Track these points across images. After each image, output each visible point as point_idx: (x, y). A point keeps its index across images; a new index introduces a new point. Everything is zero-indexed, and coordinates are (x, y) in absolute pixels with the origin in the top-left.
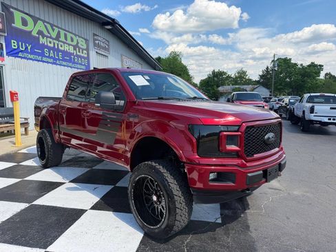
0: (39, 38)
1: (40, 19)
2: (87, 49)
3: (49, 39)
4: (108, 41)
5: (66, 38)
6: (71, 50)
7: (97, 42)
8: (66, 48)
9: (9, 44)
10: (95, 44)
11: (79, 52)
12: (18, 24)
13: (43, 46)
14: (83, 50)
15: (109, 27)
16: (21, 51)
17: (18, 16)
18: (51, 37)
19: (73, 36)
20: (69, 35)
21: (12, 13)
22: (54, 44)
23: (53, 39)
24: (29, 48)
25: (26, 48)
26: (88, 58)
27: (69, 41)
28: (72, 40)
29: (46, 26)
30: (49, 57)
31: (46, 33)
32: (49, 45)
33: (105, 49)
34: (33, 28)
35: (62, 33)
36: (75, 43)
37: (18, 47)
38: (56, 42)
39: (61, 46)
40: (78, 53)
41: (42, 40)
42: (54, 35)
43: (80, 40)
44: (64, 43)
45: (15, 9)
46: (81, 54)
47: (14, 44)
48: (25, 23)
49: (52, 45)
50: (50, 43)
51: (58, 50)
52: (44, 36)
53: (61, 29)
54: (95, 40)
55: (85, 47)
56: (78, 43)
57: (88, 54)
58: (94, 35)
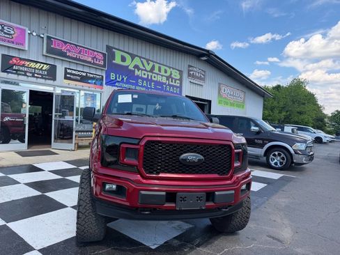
0: (134, 71)
1: (137, 56)
2: (181, 80)
3: (143, 72)
4: (205, 72)
5: (160, 71)
6: (164, 80)
7: (192, 73)
8: (159, 78)
9: (108, 76)
10: (189, 75)
11: (172, 82)
12: (118, 60)
13: (138, 77)
14: (176, 80)
15: (205, 58)
16: (118, 82)
17: (118, 55)
18: (145, 70)
19: (168, 69)
20: (163, 68)
21: (114, 52)
22: (148, 75)
23: (147, 71)
24: (125, 79)
25: (123, 79)
26: (181, 87)
27: (163, 73)
28: (166, 72)
29: (142, 61)
30: (142, 86)
31: (141, 67)
32: (143, 76)
33: (200, 78)
34: (130, 63)
35: (157, 66)
36: (168, 74)
37: (116, 78)
38: (150, 74)
39: (155, 77)
40: (170, 83)
41: (137, 73)
42: (148, 68)
43: (174, 71)
44: (157, 74)
45: (117, 49)
46: (173, 84)
47: (113, 76)
48: (123, 59)
49: (146, 77)
50: (145, 74)
51: (151, 81)
52: (139, 69)
53: (156, 62)
54: (189, 71)
55: (178, 77)
56: (171, 74)
57: (181, 84)
58: (190, 66)
